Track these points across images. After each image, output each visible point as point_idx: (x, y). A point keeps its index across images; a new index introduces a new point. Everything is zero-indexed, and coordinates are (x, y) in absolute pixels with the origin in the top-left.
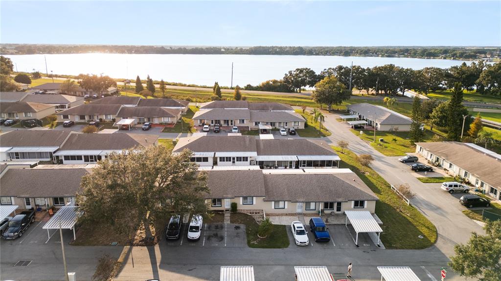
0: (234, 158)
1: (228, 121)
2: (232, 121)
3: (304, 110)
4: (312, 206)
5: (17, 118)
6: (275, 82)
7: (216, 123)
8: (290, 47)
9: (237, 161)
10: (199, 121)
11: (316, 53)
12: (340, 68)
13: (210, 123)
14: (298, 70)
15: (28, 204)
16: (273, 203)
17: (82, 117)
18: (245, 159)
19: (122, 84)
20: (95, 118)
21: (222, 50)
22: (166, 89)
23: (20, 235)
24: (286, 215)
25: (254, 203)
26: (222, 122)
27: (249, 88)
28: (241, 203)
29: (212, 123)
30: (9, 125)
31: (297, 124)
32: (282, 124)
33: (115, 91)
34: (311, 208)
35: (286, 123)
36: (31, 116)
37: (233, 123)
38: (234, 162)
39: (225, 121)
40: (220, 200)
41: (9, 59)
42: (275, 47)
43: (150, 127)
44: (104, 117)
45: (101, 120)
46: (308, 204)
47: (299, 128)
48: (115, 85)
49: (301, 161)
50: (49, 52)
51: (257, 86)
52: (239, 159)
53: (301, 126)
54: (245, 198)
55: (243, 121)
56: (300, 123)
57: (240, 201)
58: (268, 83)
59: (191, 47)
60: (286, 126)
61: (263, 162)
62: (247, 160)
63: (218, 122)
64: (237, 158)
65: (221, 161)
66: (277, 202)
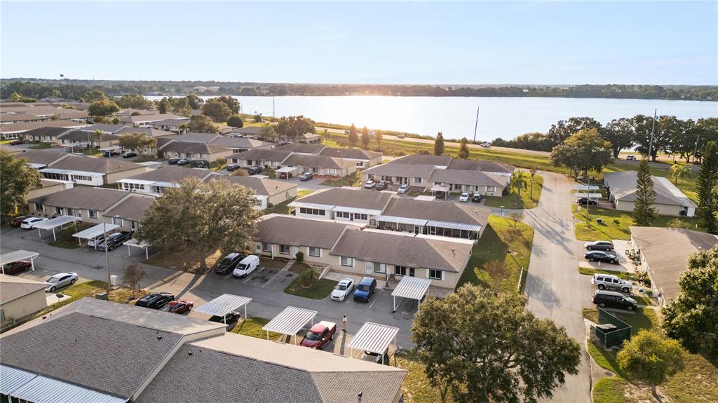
0: (352, 215)
1: (401, 178)
2: (406, 179)
3: (533, 175)
4: (382, 268)
5: (193, 159)
6: (537, 135)
7: (387, 180)
8: (640, 86)
9: (356, 218)
10: (367, 176)
11: (686, 96)
12: (640, 119)
13: (380, 179)
14: (572, 119)
15: (133, 227)
16: (340, 258)
17: (250, 163)
18: (364, 217)
19: (322, 130)
20: (262, 163)
21: (525, 91)
22: (382, 139)
23: (112, 249)
24: (353, 274)
25: (321, 256)
26: (394, 180)
27: (499, 143)
28: (308, 254)
29: (383, 179)
30: (182, 164)
31: (491, 189)
32: (471, 187)
33: (316, 139)
34: (381, 271)
35: (477, 187)
36: (205, 157)
37: (408, 181)
38: (352, 219)
39: (398, 177)
40: (288, 247)
41: (236, 100)
42: (612, 86)
43: (310, 178)
44: (269, 164)
45: (266, 166)
46: (377, 265)
47: (494, 195)
48: (312, 131)
49: (429, 227)
50: (302, 94)
51: (511, 141)
52: (358, 216)
53: (498, 193)
54: (312, 249)
55: (420, 181)
56: (495, 188)
57: (307, 251)
58: (526, 137)
59: (478, 86)
60: (477, 190)
61: (384, 222)
62: (366, 219)
63: (387, 178)
64: (356, 214)
65: (338, 216)
66: (344, 258)
